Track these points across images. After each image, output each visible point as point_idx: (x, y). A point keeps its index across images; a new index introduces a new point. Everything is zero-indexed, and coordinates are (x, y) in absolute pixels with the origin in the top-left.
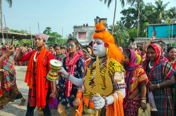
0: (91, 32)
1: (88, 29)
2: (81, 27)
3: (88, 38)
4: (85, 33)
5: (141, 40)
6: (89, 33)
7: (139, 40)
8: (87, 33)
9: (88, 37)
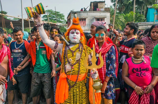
0: (91, 18)
1: (87, 14)
2: (79, 12)
3: (89, 26)
4: (85, 19)
5: (146, 25)
6: (89, 19)
7: (143, 25)
8: (87, 20)
9: (88, 24)
